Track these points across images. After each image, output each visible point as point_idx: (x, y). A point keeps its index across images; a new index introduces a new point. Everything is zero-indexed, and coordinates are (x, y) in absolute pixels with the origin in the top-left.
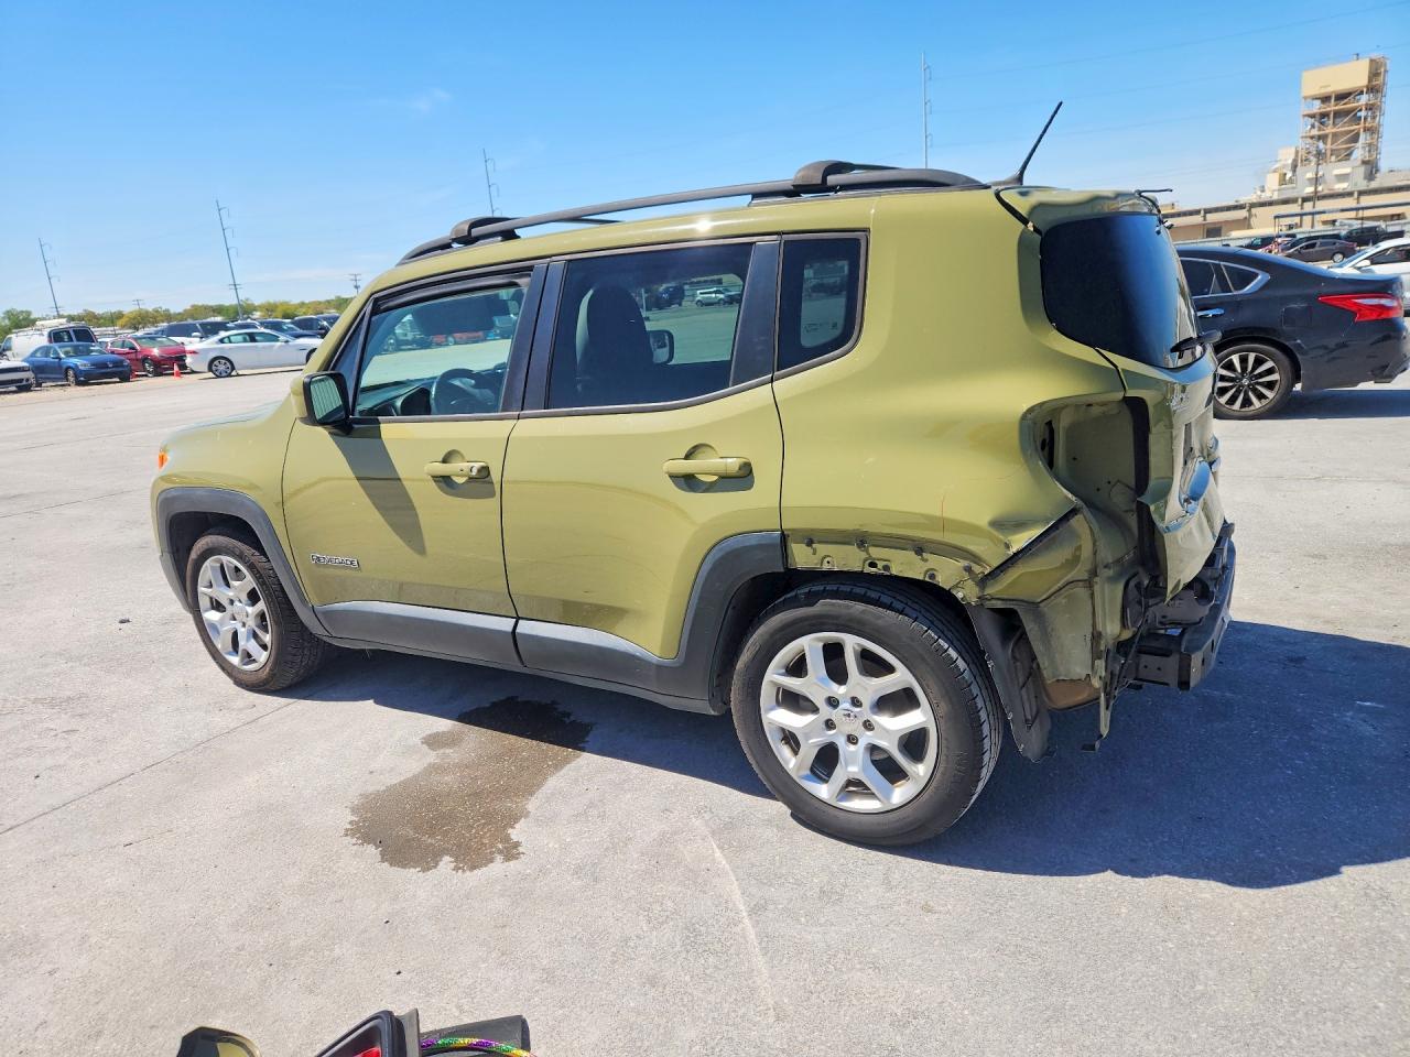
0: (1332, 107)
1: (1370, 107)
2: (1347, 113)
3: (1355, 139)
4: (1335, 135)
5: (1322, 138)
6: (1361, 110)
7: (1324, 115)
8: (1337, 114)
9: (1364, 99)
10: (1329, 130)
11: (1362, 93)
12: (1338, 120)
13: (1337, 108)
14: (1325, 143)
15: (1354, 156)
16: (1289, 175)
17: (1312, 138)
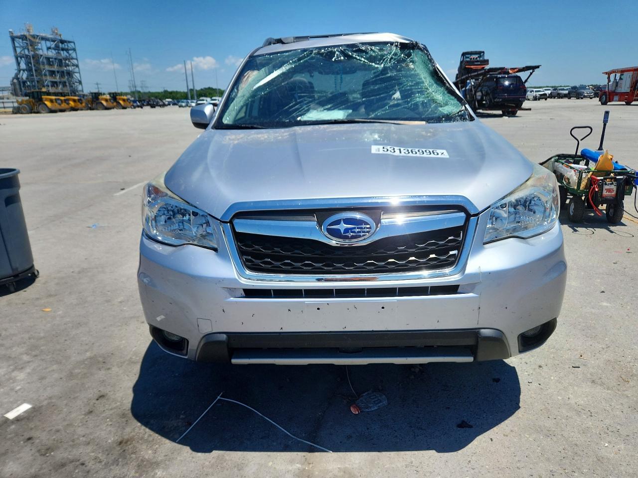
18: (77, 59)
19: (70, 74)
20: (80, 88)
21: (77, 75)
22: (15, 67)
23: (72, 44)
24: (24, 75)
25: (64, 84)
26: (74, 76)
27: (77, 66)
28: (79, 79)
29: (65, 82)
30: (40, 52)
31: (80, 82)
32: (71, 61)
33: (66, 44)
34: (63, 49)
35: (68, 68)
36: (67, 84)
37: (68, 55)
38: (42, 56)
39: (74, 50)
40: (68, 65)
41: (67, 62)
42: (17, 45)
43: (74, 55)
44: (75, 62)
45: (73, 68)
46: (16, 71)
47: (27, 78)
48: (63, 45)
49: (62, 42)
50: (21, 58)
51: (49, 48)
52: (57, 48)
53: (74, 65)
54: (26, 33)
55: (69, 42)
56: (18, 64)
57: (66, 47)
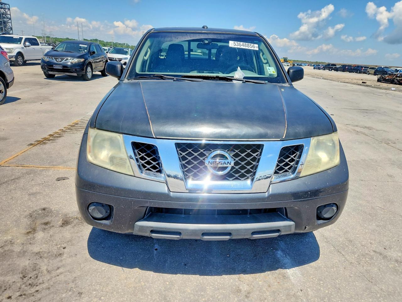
21: (10, 24)
23: (8, 6)
26: (8, 25)
27: (10, 19)
31: (11, 29)
33: (4, 5)
35: (4, 19)
39: (9, 9)
40: (4, 18)
43: (9, 13)
44: (9, 16)
45: (7, 19)
53: (8, 18)
55: (6, 4)
57: (4, 7)
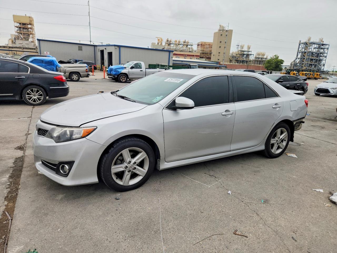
0: (22, 26)
1: (31, 28)
2: (26, 28)
3: (29, 35)
4: (24, 33)
5: (21, 33)
6: (29, 29)
7: (20, 28)
8: (23, 28)
9: (29, 26)
10: (22, 32)
11: (28, 24)
12: (24, 30)
13: (23, 27)
14: (22, 35)
15: (29, 40)
16: (14, 41)
17: (18, 33)
18: (327, 53)
19: (320, 60)
20: (323, 68)
22: (296, 57)
24: (298, 61)
25: (315, 66)
28: (324, 64)
29: (316, 65)
30: (310, 50)
32: (324, 54)
34: (321, 49)
36: (317, 66)
37: (323, 51)
38: (310, 52)
41: (321, 55)
42: (300, 47)
46: (295, 59)
47: (298, 62)
48: (323, 46)
49: (323, 45)
50: (300, 53)
51: (314, 48)
52: (319, 48)
54: (307, 41)
56: (297, 55)
